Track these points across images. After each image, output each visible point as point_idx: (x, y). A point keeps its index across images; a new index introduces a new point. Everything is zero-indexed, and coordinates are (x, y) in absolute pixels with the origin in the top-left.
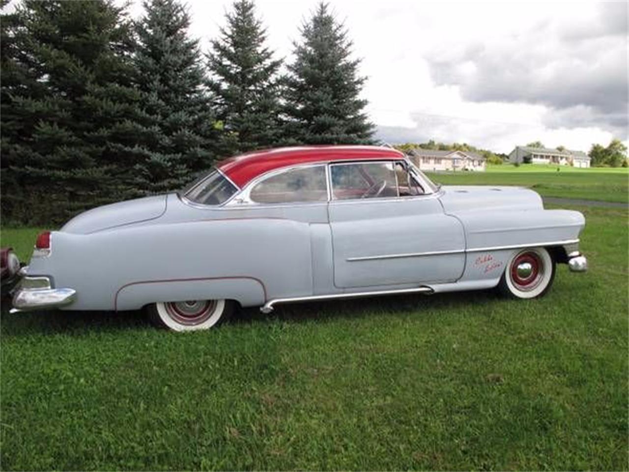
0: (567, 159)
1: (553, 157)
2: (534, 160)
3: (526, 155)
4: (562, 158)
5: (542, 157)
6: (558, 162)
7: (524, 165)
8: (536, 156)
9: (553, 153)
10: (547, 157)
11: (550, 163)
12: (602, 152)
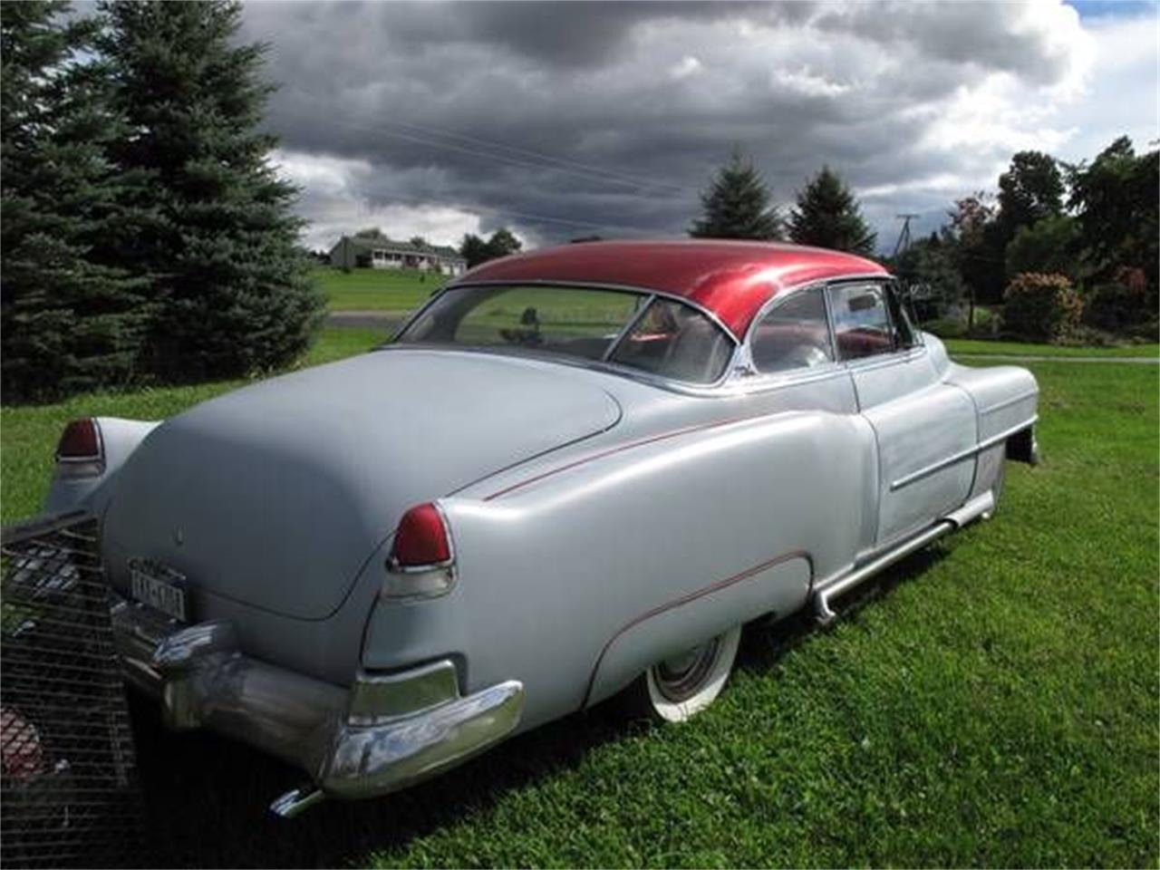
0: (430, 261)
1: (408, 257)
2: (376, 262)
3: (360, 252)
4: (422, 259)
5: (388, 256)
6: (417, 266)
7: (357, 270)
8: (378, 255)
9: (405, 250)
10: (398, 257)
11: (403, 267)
12: (481, 250)
